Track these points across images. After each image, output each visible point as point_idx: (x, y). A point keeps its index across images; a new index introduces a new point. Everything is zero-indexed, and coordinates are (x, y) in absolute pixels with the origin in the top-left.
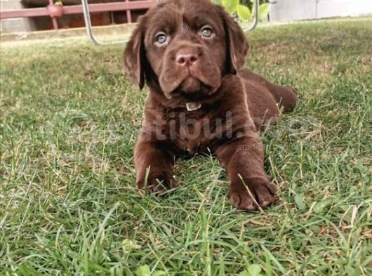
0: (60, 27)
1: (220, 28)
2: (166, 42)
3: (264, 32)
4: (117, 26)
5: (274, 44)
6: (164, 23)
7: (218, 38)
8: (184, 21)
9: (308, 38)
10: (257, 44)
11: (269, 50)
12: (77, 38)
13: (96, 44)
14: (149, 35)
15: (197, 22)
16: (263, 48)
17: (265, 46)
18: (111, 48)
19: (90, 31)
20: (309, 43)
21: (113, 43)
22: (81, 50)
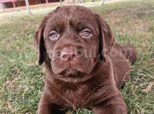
0: (17, 6)
1: (96, 30)
2: (57, 38)
3: (108, 6)
4: (42, 5)
5: (113, 13)
6: (56, 25)
7: (94, 38)
8: (70, 25)
9: (128, 9)
10: (105, 13)
11: (111, 16)
12: (23, 11)
13: (32, 14)
14: (46, 31)
15: (80, 26)
16: (108, 15)
17: (109, 13)
18: (39, 16)
19: (29, 8)
20: (129, 11)
21: (40, 13)
22: (25, 18)
